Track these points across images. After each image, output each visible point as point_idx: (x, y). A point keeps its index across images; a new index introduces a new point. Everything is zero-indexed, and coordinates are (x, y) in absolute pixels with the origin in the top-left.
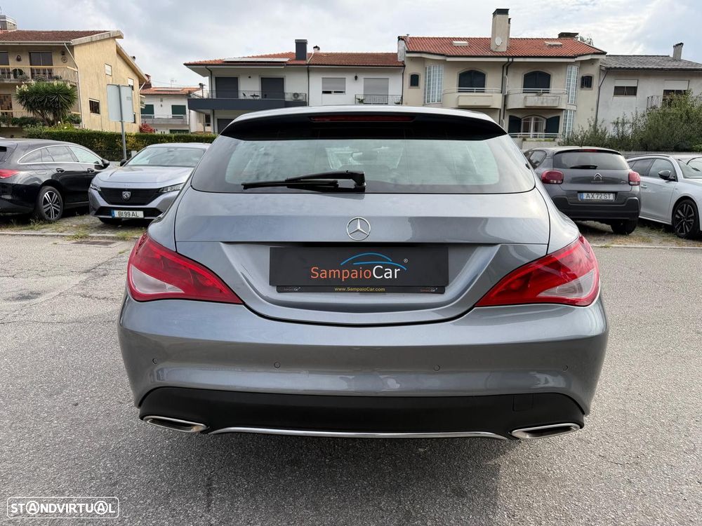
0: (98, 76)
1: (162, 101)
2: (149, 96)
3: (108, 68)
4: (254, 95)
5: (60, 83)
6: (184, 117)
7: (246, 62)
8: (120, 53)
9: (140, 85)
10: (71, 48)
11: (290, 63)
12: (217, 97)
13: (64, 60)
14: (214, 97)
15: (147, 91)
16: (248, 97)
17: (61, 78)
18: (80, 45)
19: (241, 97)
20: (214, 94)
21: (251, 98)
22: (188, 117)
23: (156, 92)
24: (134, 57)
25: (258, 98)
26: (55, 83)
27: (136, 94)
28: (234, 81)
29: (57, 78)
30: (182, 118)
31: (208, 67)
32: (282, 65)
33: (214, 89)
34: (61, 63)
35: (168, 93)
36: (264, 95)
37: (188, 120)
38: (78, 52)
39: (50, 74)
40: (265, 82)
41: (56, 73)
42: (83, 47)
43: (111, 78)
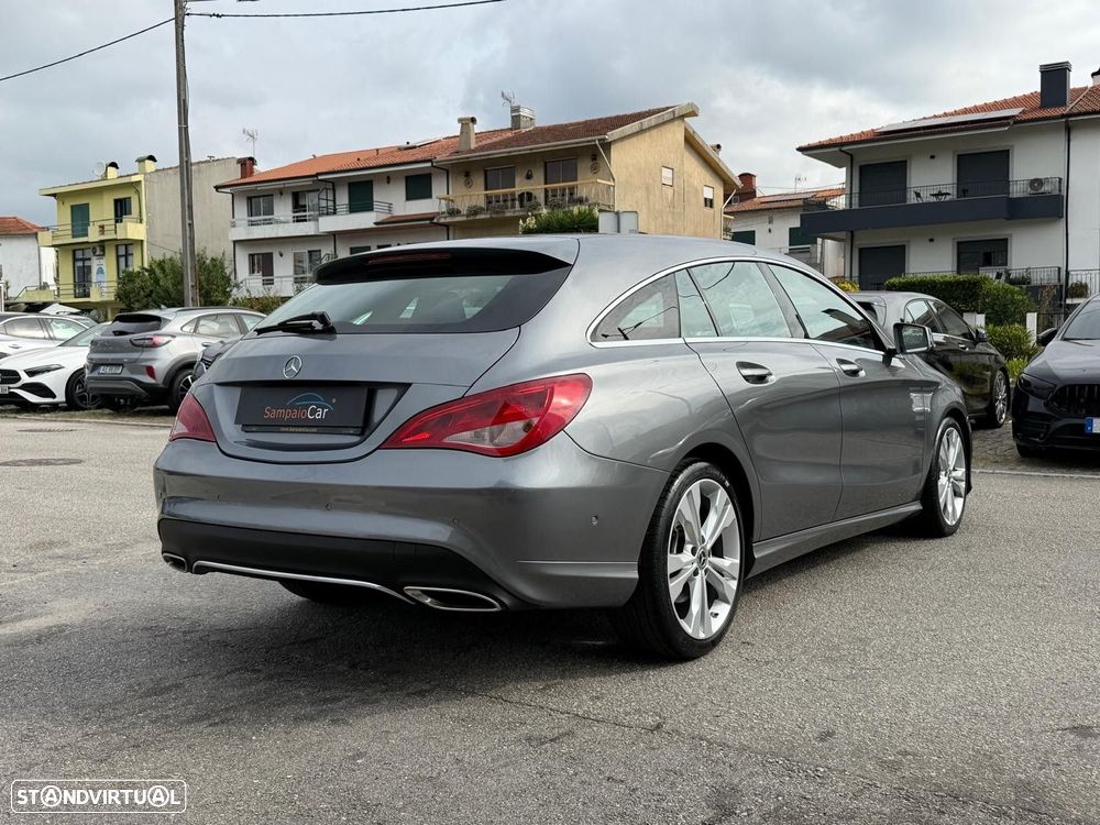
0: (647, 189)
1: (770, 222)
2: (747, 215)
3: (667, 173)
4: (940, 194)
5: (584, 208)
6: (812, 249)
7: (924, 128)
8: (691, 142)
9: (726, 197)
10: (607, 146)
11: (1025, 117)
12: (860, 206)
13: (595, 169)
14: (855, 206)
15: (747, 205)
16: (927, 197)
17: (587, 200)
18: (622, 139)
19: (912, 199)
20: (856, 200)
21: (934, 199)
22: (819, 247)
23: (763, 206)
24: (719, 146)
25: (948, 198)
26: (575, 210)
27: (718, 215)
28: (899, 169)
29: (581, 201)
30: (807, 251)
31: (844, 148)
32: (1005, 125)
33: (856, 189)
34: (590, 174)
35: (785, 204)
36: (962, 192)
37: (819, 255)
38: (617, 153)
39: (571, 194)
40: (965, 163)
41: (582, 192)
42: (627, 143)
43: (670, 191)
